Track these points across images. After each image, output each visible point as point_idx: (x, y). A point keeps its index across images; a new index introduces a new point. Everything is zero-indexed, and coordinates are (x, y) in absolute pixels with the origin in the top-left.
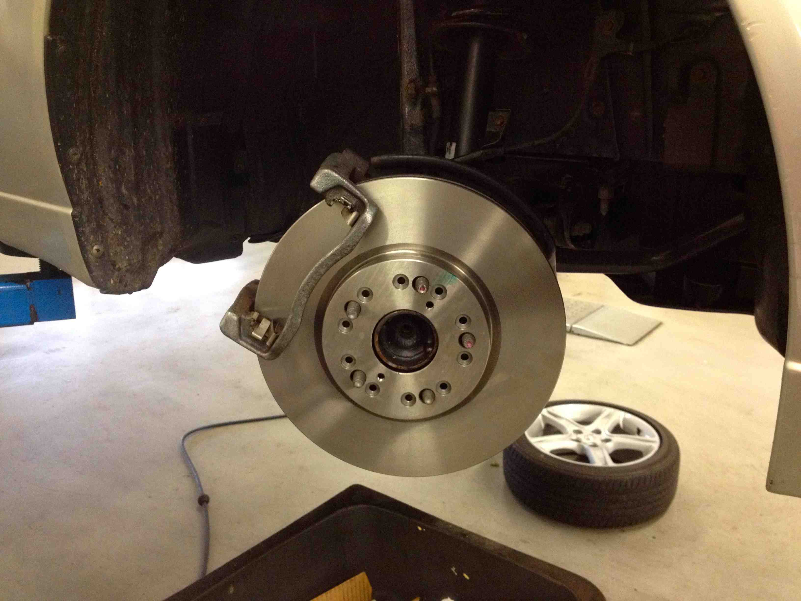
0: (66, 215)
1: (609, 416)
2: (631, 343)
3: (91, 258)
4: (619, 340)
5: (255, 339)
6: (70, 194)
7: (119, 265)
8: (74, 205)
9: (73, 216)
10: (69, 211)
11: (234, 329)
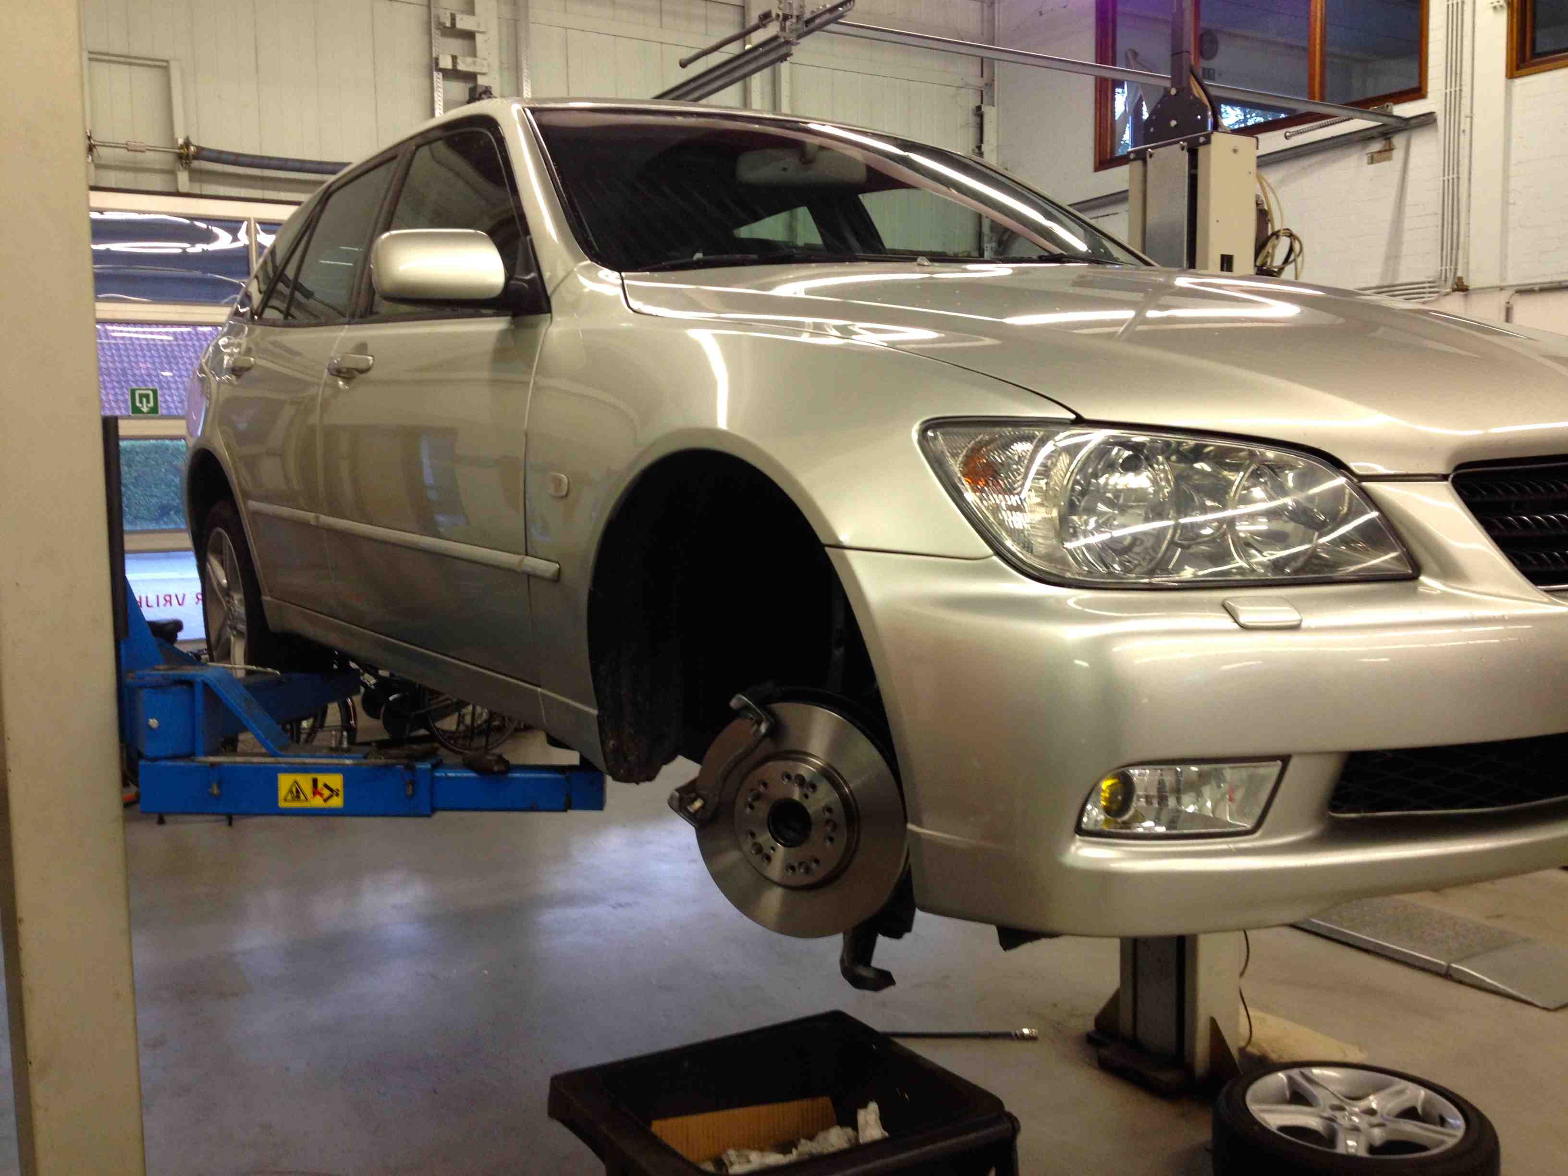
0: (593, 715)
1: (1401, 1092)
2: (1551, 1007)
3: (608, 750)
4: (1529, 999)
5: (690, 812)
6: (598, 700)
7: (629, 758)
8: (600, 707)
9: (598, 716)
10: (594, 712)
11: (676, 803)
